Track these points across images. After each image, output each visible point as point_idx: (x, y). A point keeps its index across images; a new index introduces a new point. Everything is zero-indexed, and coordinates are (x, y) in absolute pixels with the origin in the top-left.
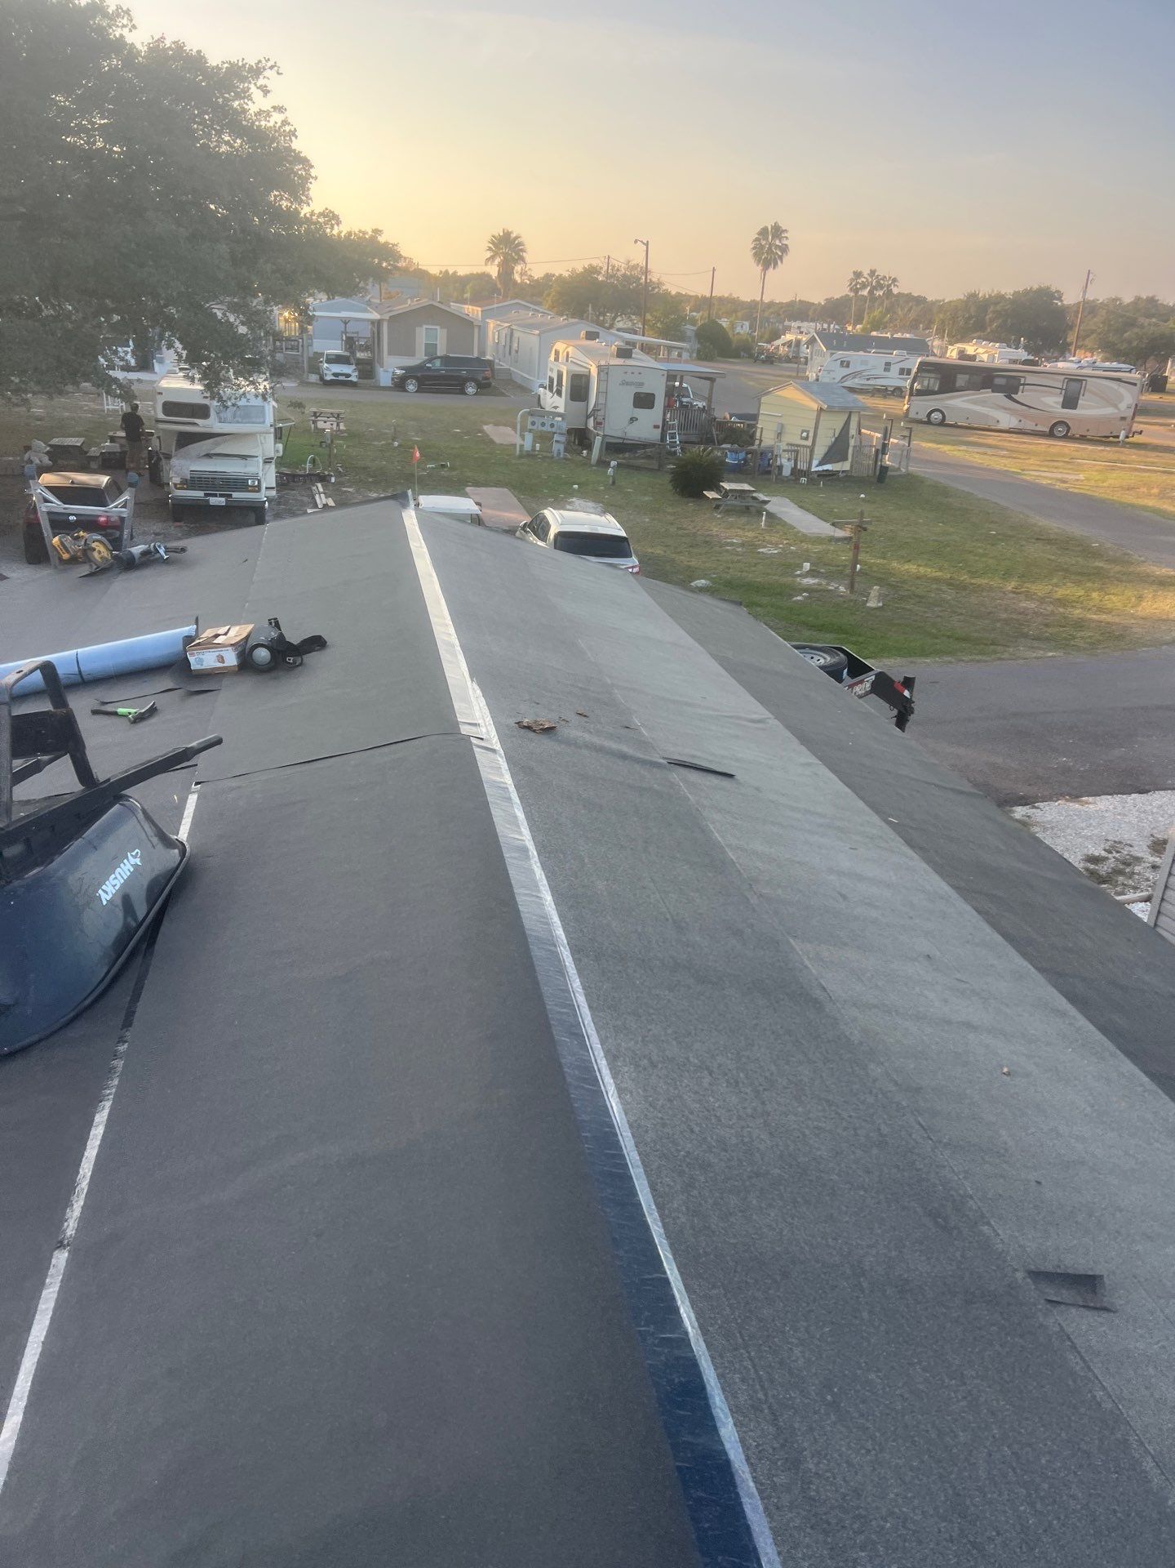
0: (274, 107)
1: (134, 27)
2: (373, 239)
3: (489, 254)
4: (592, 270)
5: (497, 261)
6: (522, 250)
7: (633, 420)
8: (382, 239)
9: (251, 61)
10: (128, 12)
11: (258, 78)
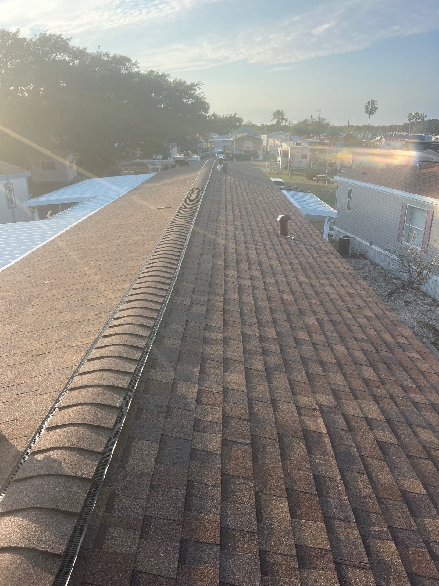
0: (202, 93)
1: (171, 78)
2: (234, 116)
3: (273, 118)
4: (306, 121)
5: (276, 120)
6: (284, 116)
7: (300, 162)
8: (237, 116)
9: (197, 82)
10: (170, 75)
11: (198, 85)
